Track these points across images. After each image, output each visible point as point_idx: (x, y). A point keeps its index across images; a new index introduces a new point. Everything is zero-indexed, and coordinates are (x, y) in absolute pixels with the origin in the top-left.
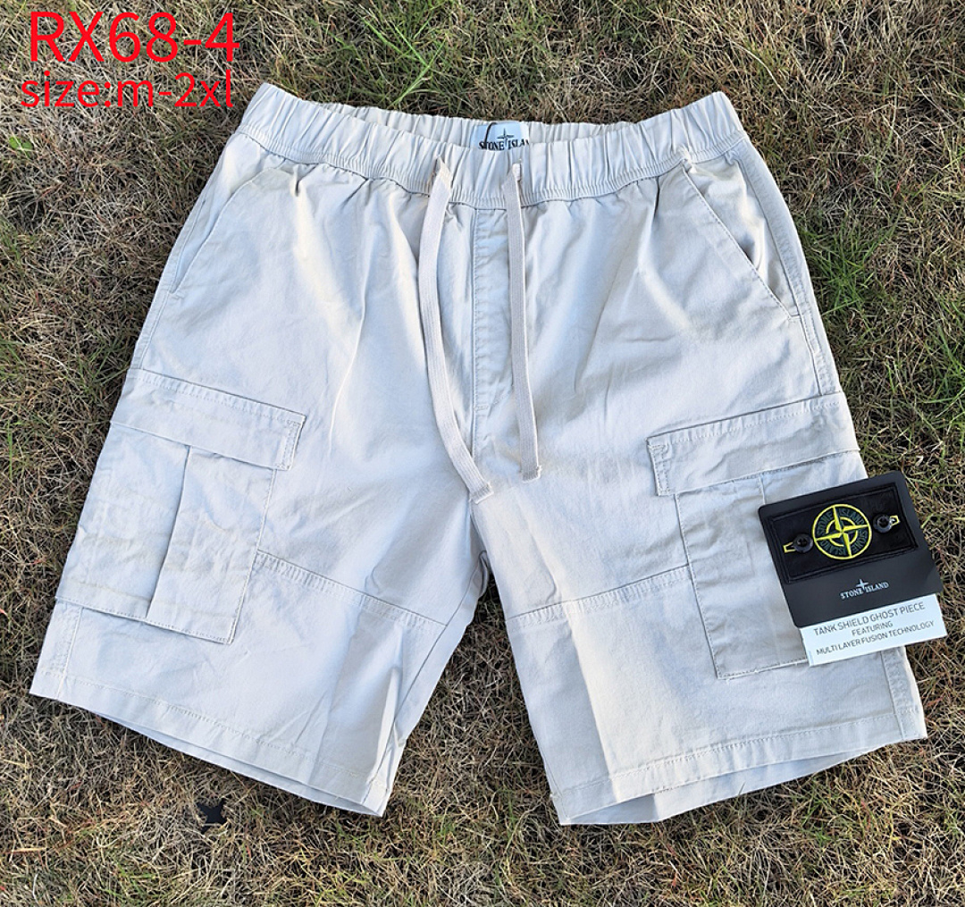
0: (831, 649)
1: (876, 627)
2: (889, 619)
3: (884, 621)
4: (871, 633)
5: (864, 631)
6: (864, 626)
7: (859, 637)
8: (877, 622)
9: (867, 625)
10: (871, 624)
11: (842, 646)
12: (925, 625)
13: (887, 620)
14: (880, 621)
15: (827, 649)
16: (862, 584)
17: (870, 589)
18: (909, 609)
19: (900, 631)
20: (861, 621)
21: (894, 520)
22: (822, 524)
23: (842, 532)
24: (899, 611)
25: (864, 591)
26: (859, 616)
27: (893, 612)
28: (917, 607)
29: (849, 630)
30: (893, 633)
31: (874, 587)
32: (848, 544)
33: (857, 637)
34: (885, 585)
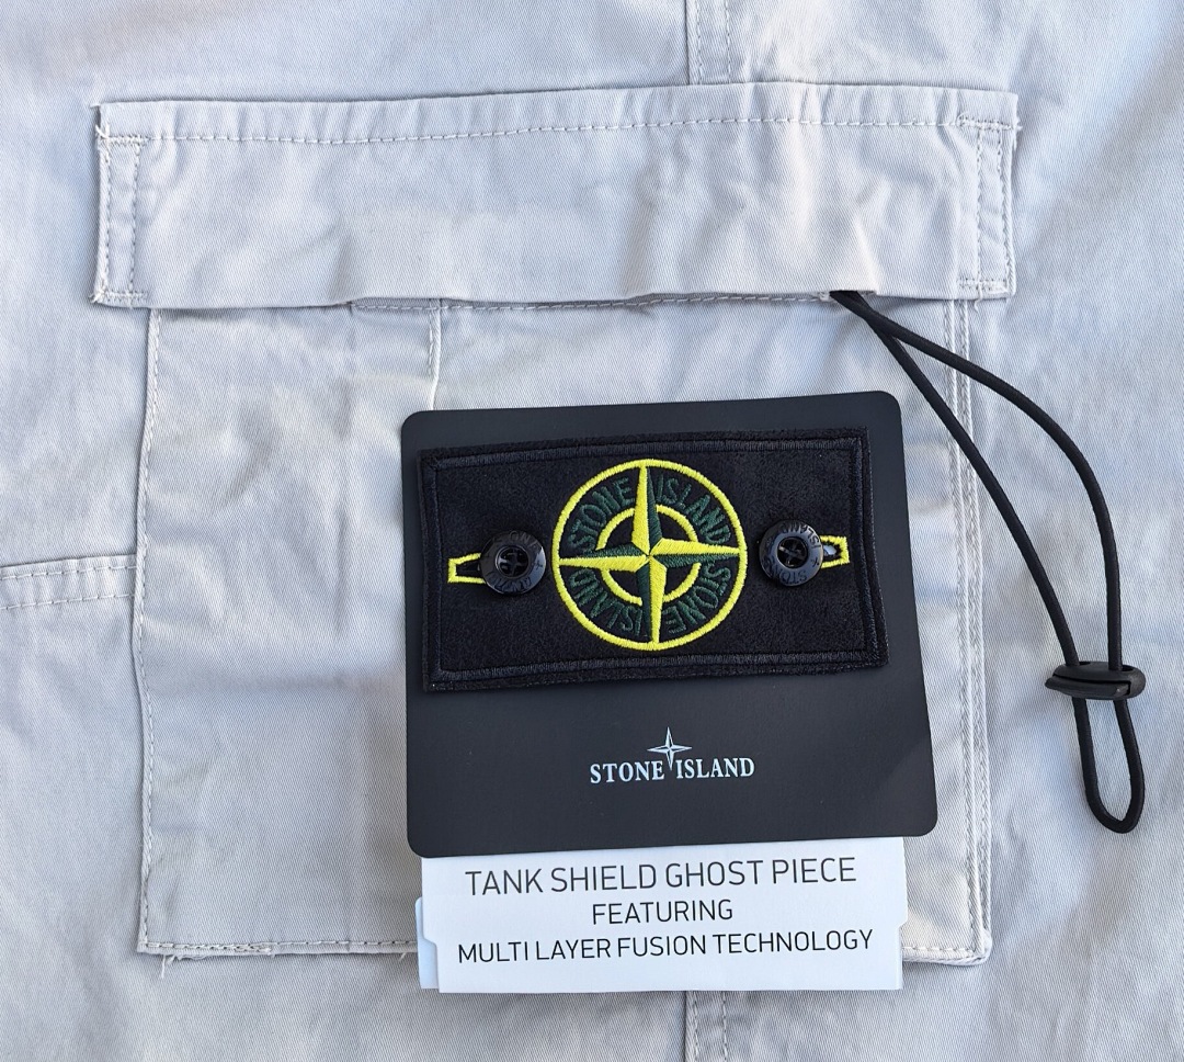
0: (506, 952)
1: (677, 911)
2: (726, 891)
3: (709, 894)
4: (653, 928)
5: (632, 915)
6: (638, 896)
7: (613, 934)
8: (683, 893)
9: (646, 895)
10: (663, 894)
11: (546, 951)
12: (843, 940)
13: (716, 894)
14: (695, 892)
15: (495, 949)
16: (669, 748)
17: (692, 770)
18: (802, 872)
19: (753, 943)
20: (632, 878)
21: (833, 551)
22: (591, 515)
23: (647, 554)
24: (765, 871)
25: (669, 773)
26: (628, 860)
27: (748, 870)
28: (832, 870)
29: (583, 898)
30: (730, 943)
31: (707, 767)
32: (659, 597)
33: (603, 929)
34: (741, 767)
